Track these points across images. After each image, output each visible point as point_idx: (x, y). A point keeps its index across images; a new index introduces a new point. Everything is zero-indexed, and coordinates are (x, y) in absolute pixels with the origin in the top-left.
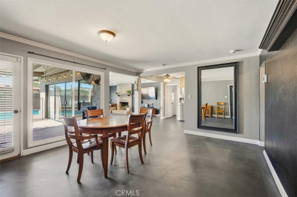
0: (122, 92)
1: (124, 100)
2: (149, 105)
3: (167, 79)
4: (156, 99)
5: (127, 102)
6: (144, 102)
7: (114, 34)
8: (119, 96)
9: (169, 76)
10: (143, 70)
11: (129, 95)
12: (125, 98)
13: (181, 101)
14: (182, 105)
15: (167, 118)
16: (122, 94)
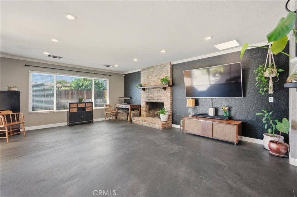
0: (151, 83)
1: (155, 98)
5: (161, 101)
6: (200, 103)
8: (144, 90)
11: (165, 88)
12: (156, 94)
16: (151, 86)
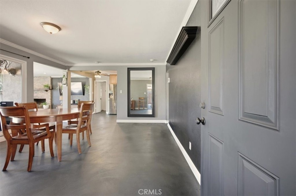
2: (74, 101)
3: (98, 75)
4: (84, 94)
7: (60, 29)
9: (100, 73)
10: (74, 64)
11: (47, 91)
13: (110, 96)
14: (111, 100)
15: (96, 113)
